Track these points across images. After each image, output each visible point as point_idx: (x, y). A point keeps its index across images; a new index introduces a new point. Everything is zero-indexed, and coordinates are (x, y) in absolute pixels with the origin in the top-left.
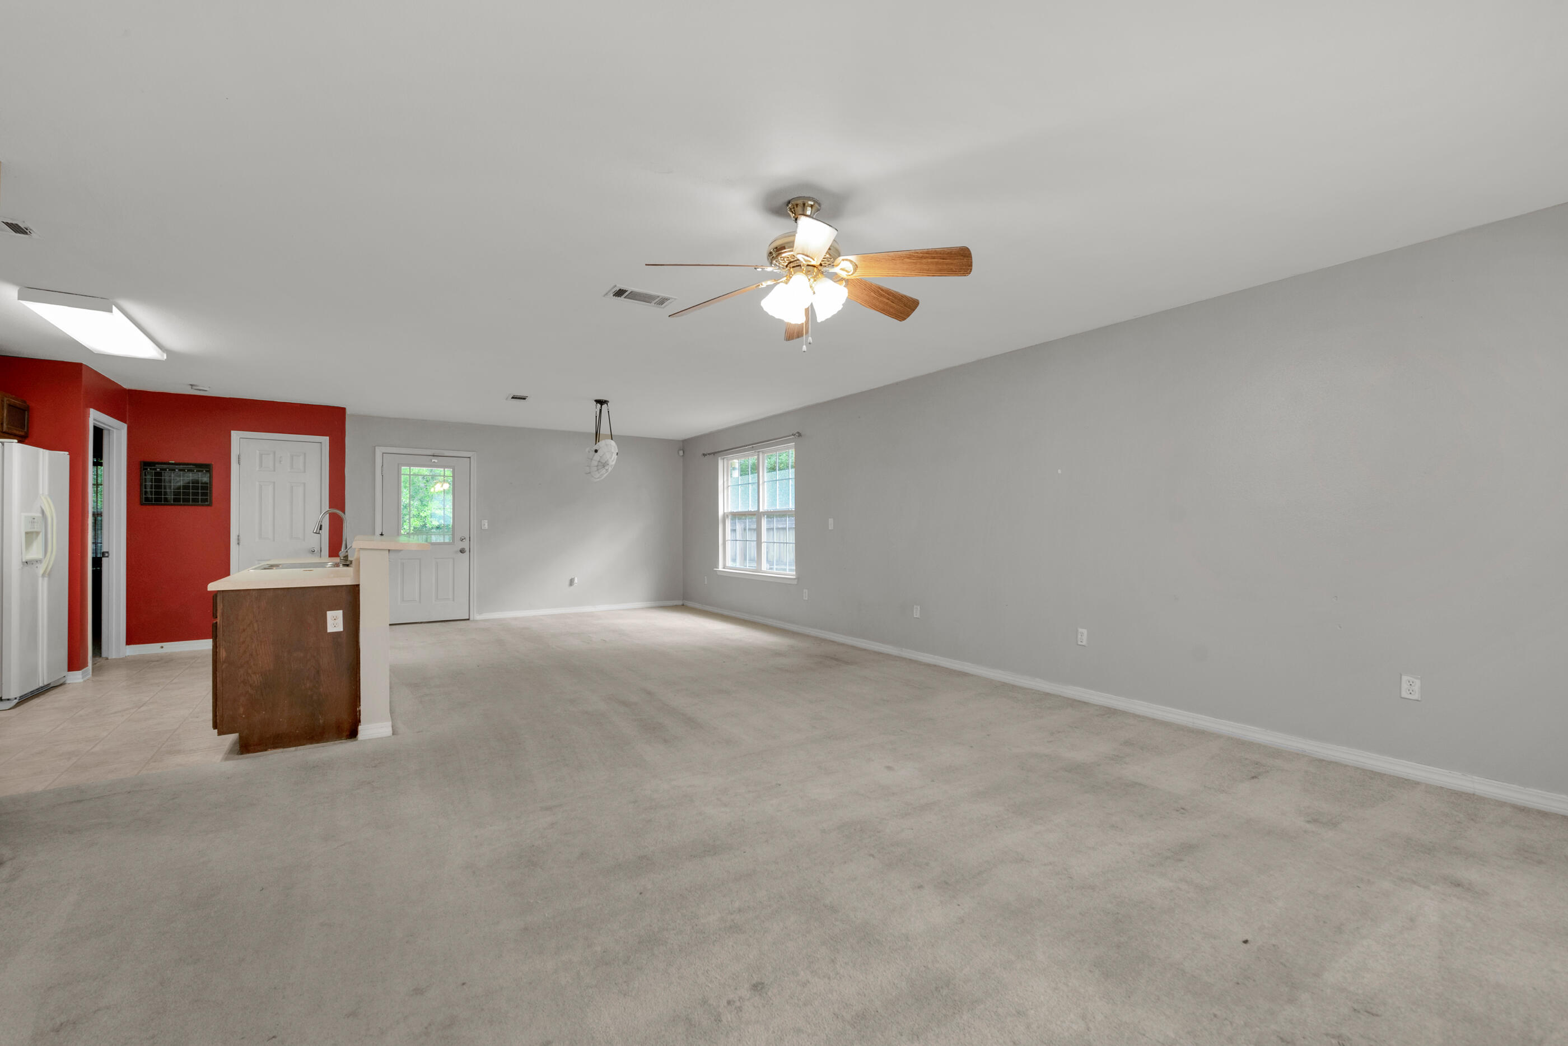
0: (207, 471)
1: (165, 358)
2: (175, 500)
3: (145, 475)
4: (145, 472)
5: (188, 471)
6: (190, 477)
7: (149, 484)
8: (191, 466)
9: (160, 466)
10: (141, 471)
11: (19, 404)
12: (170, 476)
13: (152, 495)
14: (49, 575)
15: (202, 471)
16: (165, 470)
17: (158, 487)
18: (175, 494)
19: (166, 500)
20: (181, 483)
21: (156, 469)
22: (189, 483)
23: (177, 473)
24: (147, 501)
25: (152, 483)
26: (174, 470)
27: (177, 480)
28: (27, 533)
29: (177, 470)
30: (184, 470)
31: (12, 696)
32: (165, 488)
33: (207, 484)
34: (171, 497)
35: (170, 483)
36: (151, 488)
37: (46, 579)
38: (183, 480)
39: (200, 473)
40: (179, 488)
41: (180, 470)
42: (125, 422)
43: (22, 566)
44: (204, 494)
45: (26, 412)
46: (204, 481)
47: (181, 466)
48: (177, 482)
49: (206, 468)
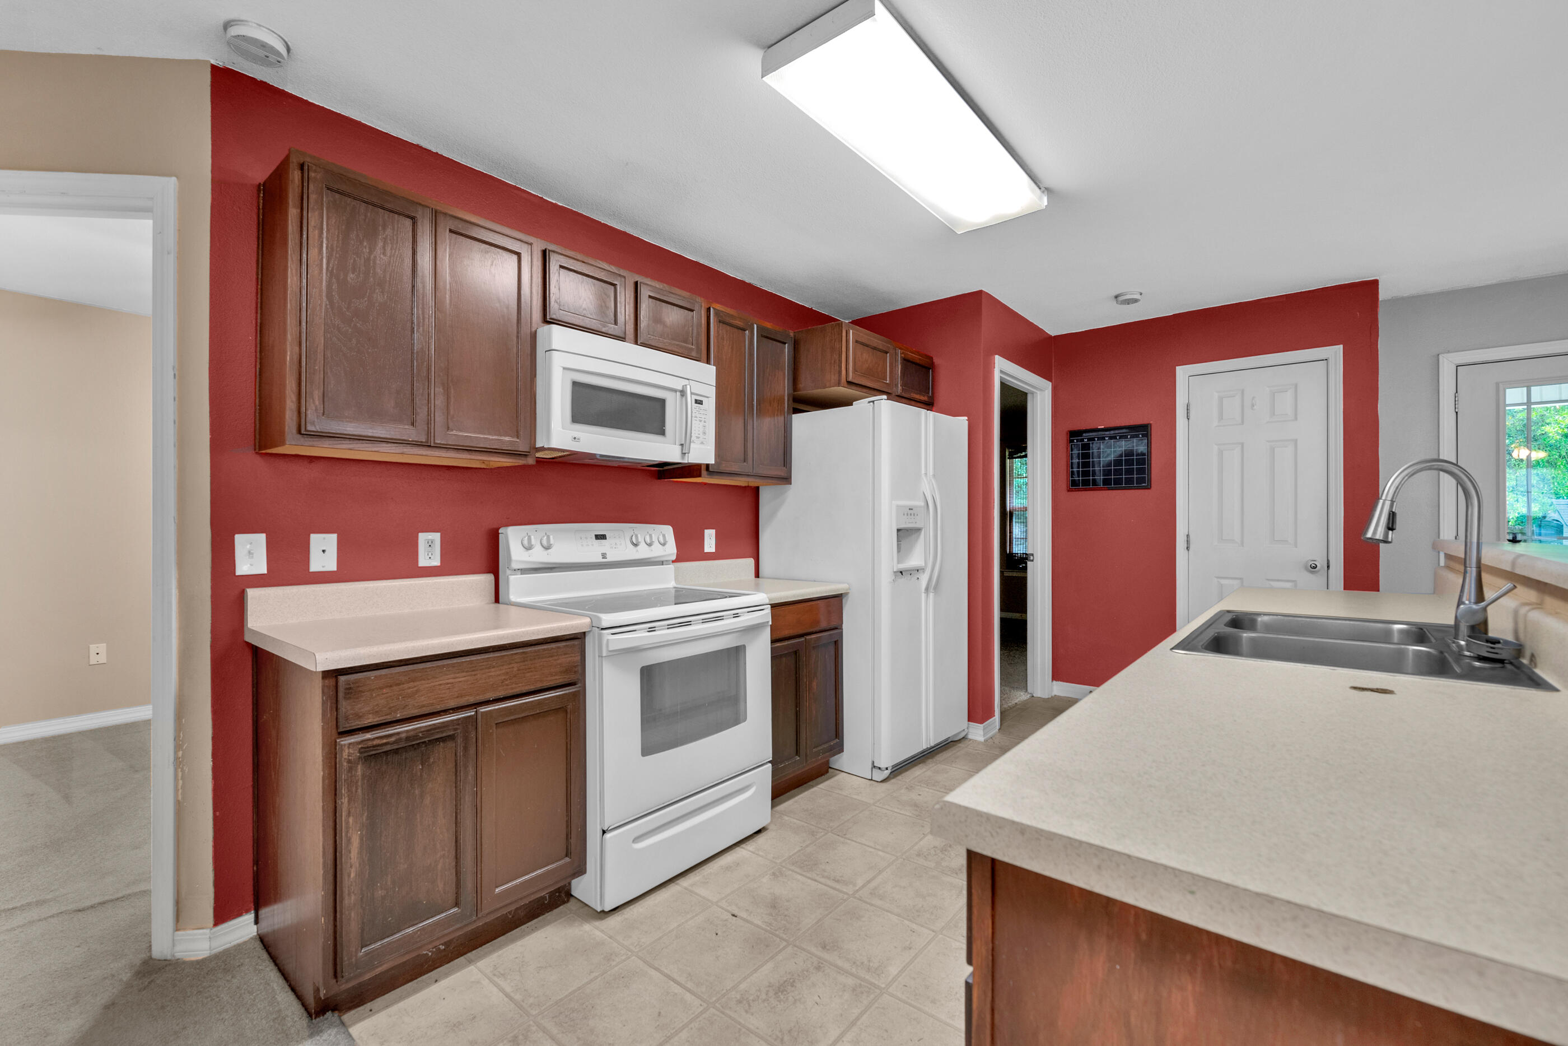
0: (1143, 435)
1: (1046, 203)
2: (1106, 482)
3: (1072, 451)
4: (1072, 445)
5: (1121, 437)
6: (1122, 446)
7: (1076, 461)
8: (1124, 431)
9: (1087, 434)
10: (1067, 443)
11: (920, 359)
12: (1099, 448)
13: (1079, 477)
14: (936, 588)
15: (1137, 436)
16: (1093, 439)
17: (1086, 465)
18: (1107, 473)
19: (1095, 482)
20: (1112, 457)
21: (1082, 440)
22: (1121, 456)
23: (1108, 442)
24: (1074, 485)
25: (1079, 459)
26: (1103, 439)
27: (1108, 452)
28: (898, 530)
29: (1106, 438)
30: (1114, 438)
31: (883, 766)
32: (1093, 466)
33: (1144, 454)
34: (1099, 478)
35: (1099, 458)
36: (1079, 468)
37: (931, 595)
38: (1114, 451)
39: (1135, 440)
40: (1109, 464)
41: (1111, 438)
42: (1050, 380)
43: (894, 577)
44: (1141, 471)
45: (931, 370)
46: (1140, 451)
47: (1112, 432)
48: (1108, 455)
49: (1142, 430)
